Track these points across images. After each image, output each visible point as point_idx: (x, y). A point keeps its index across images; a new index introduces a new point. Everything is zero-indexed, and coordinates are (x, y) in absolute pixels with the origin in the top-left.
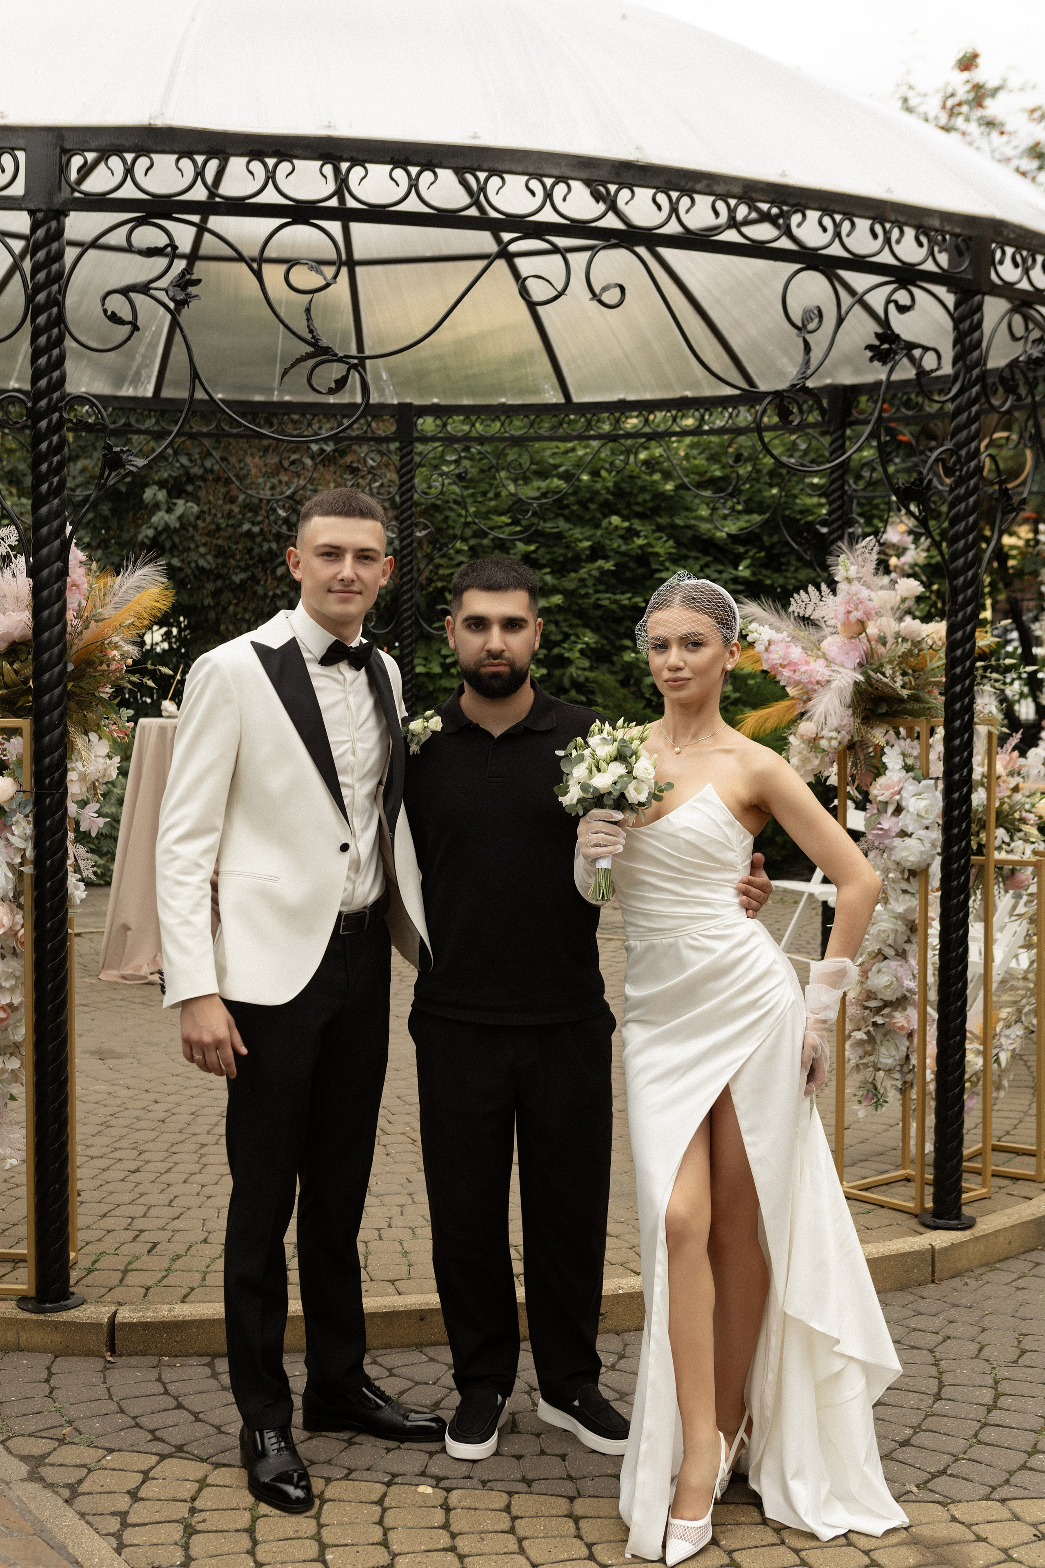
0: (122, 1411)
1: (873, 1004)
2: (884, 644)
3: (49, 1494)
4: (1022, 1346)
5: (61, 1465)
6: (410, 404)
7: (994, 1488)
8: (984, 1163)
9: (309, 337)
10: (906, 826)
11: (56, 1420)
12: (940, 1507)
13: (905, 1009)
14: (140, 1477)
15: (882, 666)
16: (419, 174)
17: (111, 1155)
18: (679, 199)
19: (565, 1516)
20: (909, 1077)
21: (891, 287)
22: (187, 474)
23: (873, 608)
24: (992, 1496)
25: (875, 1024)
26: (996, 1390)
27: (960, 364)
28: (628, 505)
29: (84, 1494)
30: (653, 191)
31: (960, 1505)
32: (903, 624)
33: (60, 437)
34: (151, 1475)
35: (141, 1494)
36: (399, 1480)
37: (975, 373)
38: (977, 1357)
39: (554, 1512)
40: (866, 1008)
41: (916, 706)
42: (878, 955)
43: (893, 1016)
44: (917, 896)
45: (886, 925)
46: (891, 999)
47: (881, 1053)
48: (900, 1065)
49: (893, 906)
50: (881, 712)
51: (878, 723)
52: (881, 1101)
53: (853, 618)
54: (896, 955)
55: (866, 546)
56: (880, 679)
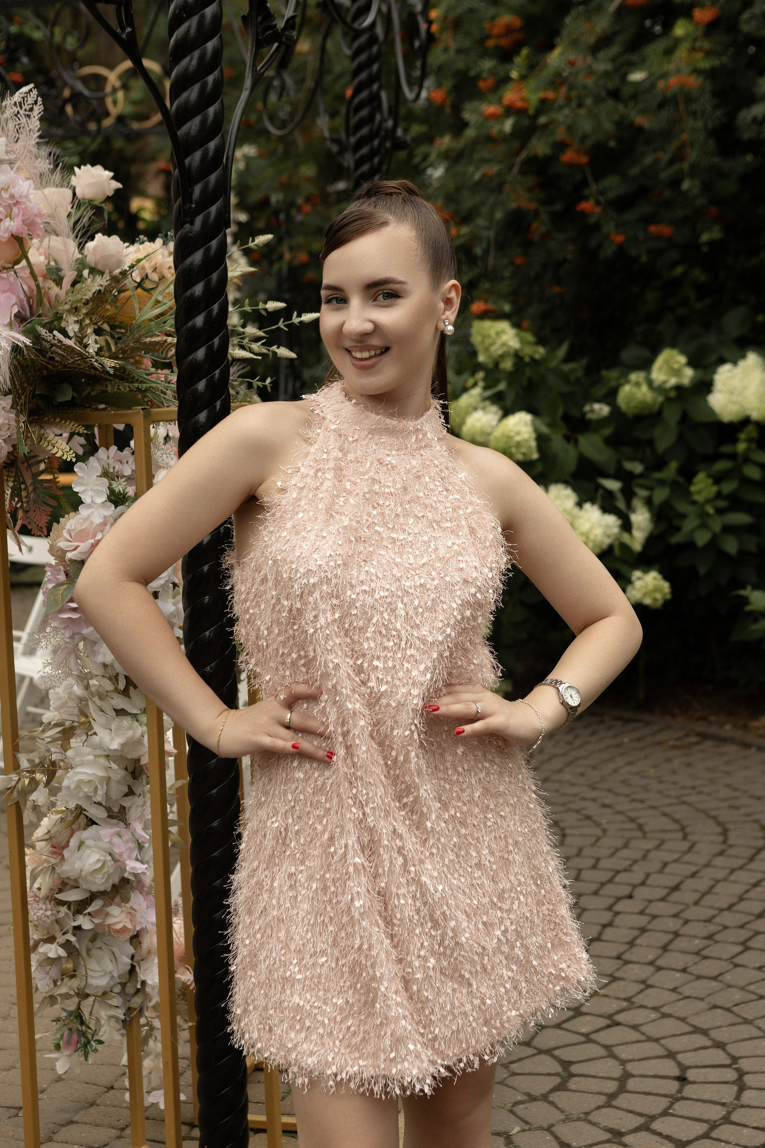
1: (73, 896)
2: (59, 282)
13: (126, 900)
15: (59, 317)
20: (136, 1001)
23: (40, 215)
25: (78, 928)
32: (90, 245)
40: (61, 903)
41: (124, 387)
42: (77, 817)
43: (107, 914)
44: (144, 719)
45: (89, 771)
46: (102, 889)
47: (88, 971)
48: (120, 983)
49: (100, 738)
50: (60, 400)
51: (58, 420)
52: (93, 1043)
53: (4, 233)
54: (109, 816)
55: (20, 103)
56: (56, 342)
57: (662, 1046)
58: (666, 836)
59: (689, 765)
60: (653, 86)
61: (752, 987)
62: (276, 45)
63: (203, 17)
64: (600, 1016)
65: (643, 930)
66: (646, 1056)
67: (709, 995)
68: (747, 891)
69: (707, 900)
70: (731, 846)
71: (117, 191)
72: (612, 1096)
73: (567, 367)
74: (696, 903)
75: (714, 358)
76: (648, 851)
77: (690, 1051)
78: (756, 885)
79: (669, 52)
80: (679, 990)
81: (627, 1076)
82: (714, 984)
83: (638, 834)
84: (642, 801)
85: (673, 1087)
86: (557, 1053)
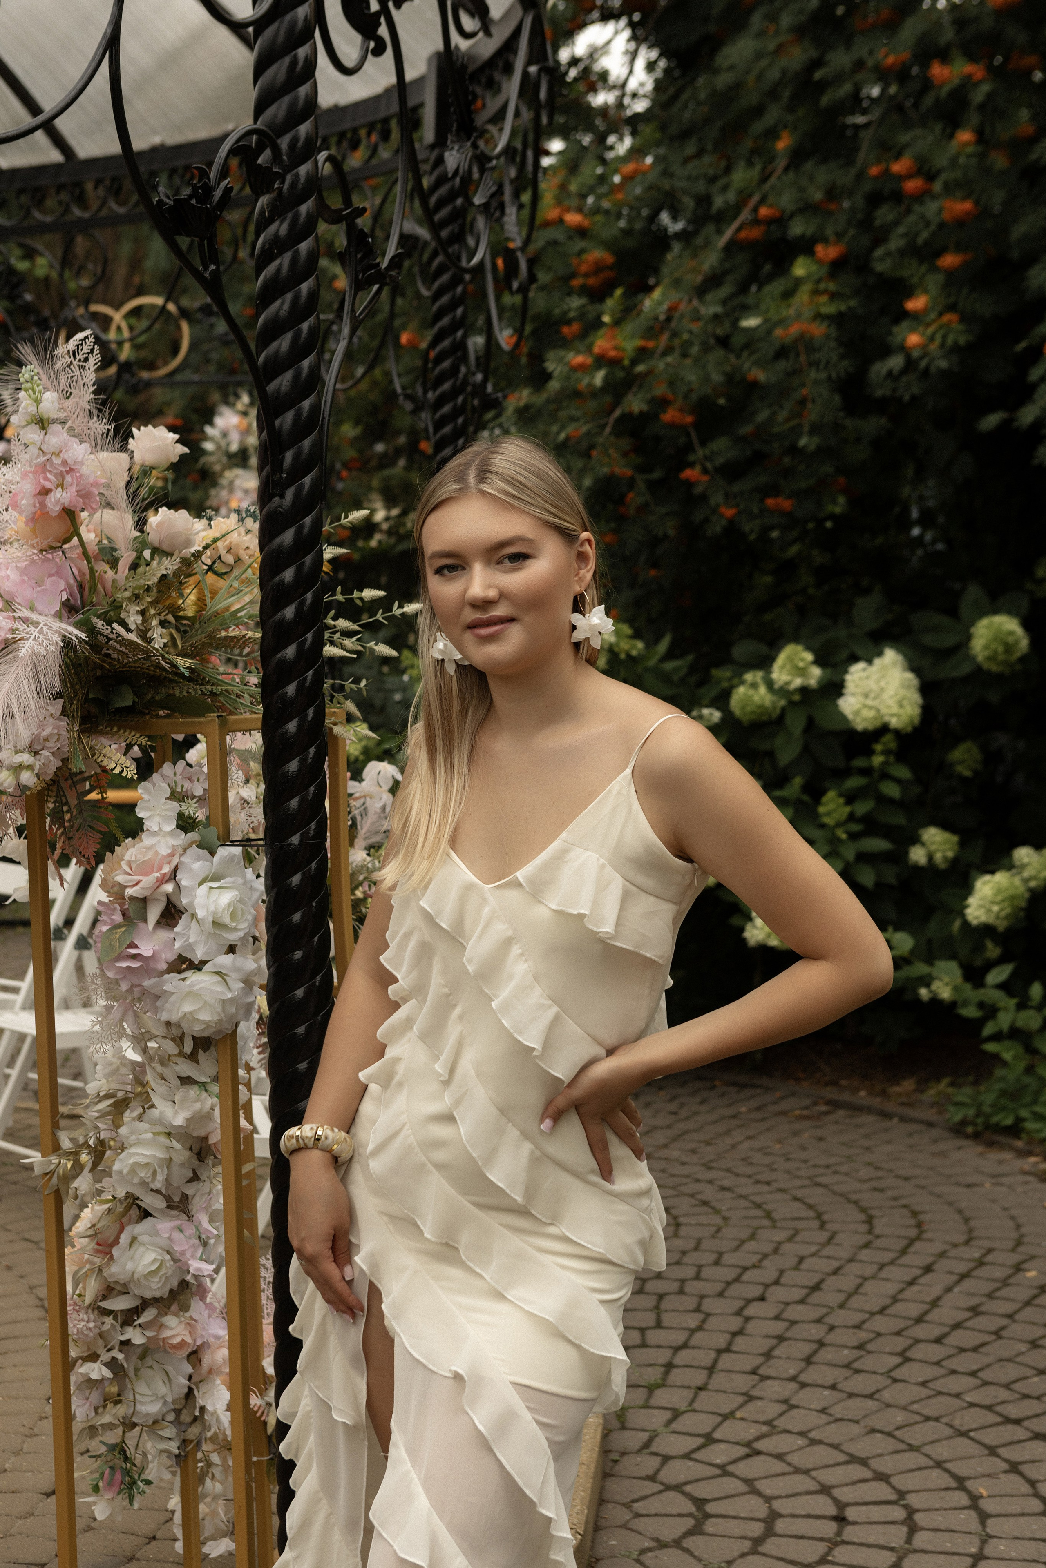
1: (120, 1304)
2: (114, 563)
10: (190, 947)
13: (185, 1308)
15: (117, 607)
23: (96, 484)
25: (126, 1343)
32: (152, 520)
40: (106, 1312)
41: (195, 690)
42: (128, 1208)
43: (162, 1325)
44: (215, 1088)
45: (147, 1153)
46: (158, 1295)
47: (137, 1396)
48: (174, 1410)
49: (161, 1112)
50: (118, 705)
51: (115, 729)
52: (139, 1483)
53: (55, 505)
54: (168, 1207)
55: (74, 352)
56: (114, 636)
57: (814, 1479)
58: (800, 1225)
59: (821, 1139)
60: (769, 332)
61: (915, 1407)
62: (376, 287)
63: (297, 252)
64: (737, 1443)
65: (781, 1339)
66: (798, 1491)
67: (865, 1416)
68: (901, 1291)
69: (855, 1302)
70: (878, 1237)
71: (182, 457)
72: (758, 1541)
73: (669, 666)
74: (842, 1306)
75: (844, 655)
76: (780, 1243)
77: (847, 1485)
78: (911, 1283)
79: (788, 295)
80: (829, 1411)
81: (774, 1516)
82: (870, 1404)
83: (766, 1222)
84: (768, 1183)
85: (829, 1528)
86: (688, 1488)
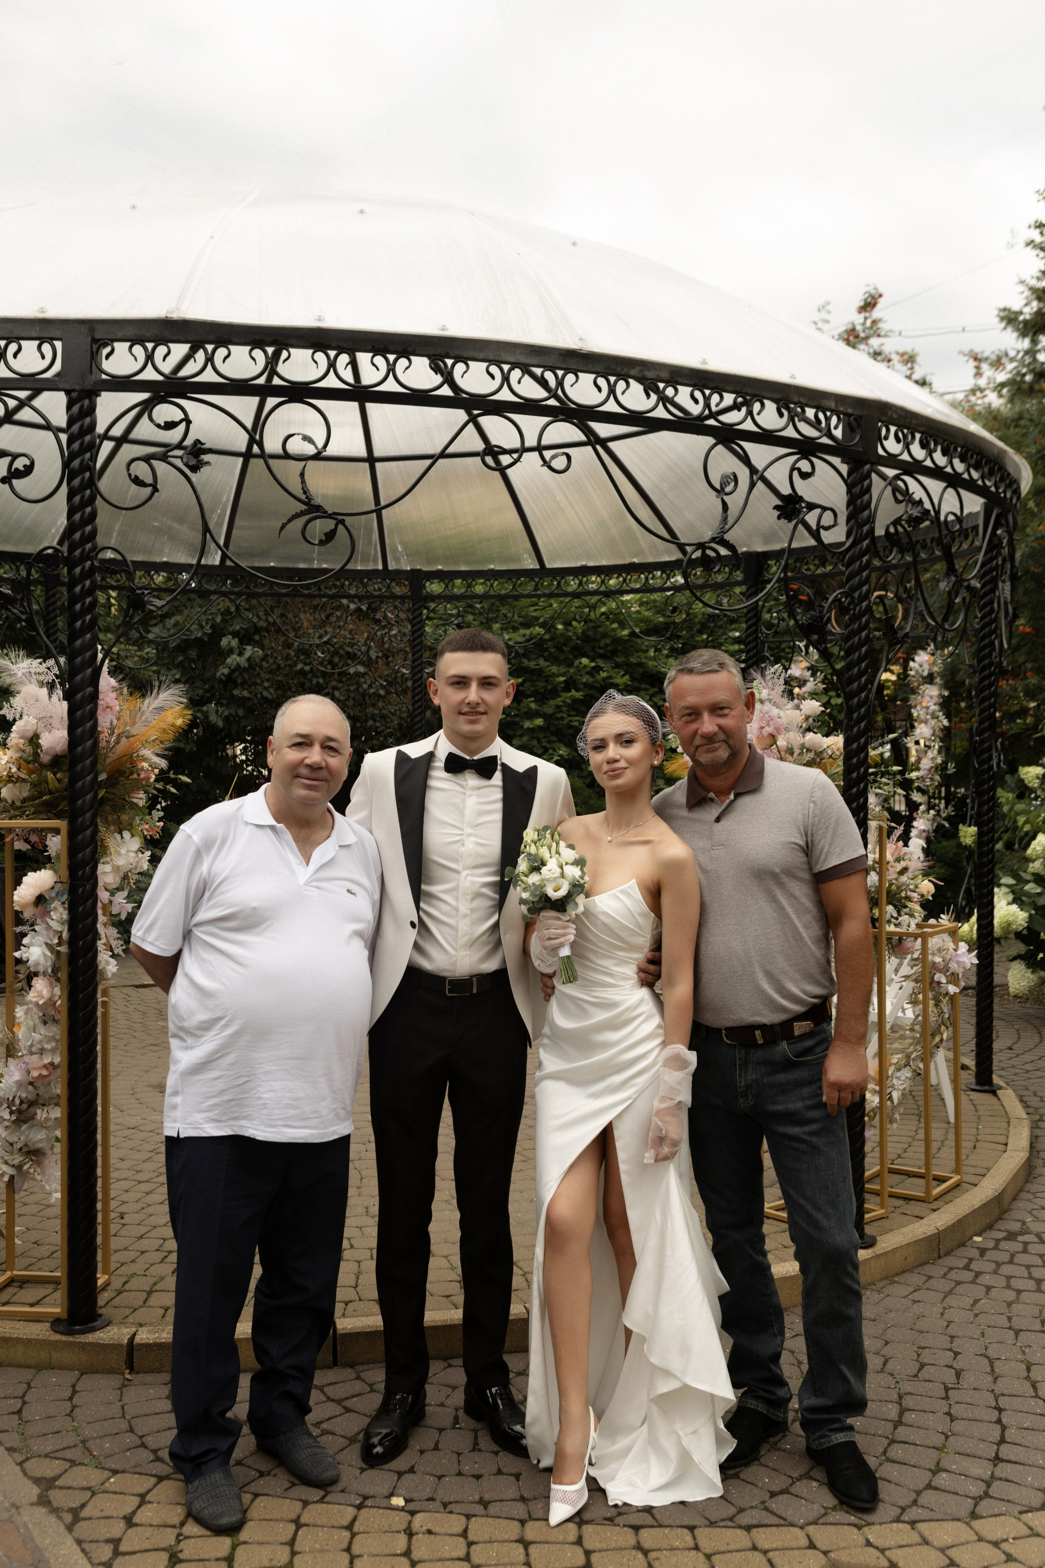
0: (131, 1430)
2: (792, 754)
3: (53, 1519)
4: (921, 1359)
5: (69, 1488)
6: (420, 570)
7: (903, 1509)
8: (882, 1184)
9: (303, 497)
11: (71, 1439)
12: (855, 1531)
14: (137, 1500)
16: (396, 361)
17: (155, 1180)
18: (616, 382)
19: (517, 1541)
21: (795, 457)
22: (255, 626)
23: (783, 725)
24: (902, 1518)
26: (901, 1405)
27: (852, 522)
28: (593, 648)
29: (85, 1519)
30: (594, 376)
31: (874, 1528)
32: (807, 738)
33: (92, 582)
34: (147, 1498)
35: (136, 1519)
36: (369, 1502)
37: (865, 529)
38: (882, 1371)
39: (506, 1537)
53: (766, 733)
55: (775, 673)
71: (822, 711)
